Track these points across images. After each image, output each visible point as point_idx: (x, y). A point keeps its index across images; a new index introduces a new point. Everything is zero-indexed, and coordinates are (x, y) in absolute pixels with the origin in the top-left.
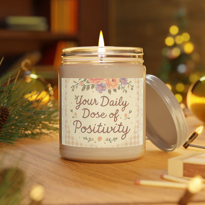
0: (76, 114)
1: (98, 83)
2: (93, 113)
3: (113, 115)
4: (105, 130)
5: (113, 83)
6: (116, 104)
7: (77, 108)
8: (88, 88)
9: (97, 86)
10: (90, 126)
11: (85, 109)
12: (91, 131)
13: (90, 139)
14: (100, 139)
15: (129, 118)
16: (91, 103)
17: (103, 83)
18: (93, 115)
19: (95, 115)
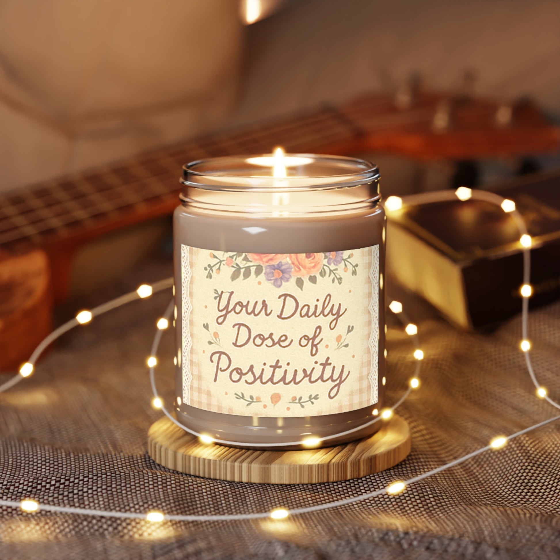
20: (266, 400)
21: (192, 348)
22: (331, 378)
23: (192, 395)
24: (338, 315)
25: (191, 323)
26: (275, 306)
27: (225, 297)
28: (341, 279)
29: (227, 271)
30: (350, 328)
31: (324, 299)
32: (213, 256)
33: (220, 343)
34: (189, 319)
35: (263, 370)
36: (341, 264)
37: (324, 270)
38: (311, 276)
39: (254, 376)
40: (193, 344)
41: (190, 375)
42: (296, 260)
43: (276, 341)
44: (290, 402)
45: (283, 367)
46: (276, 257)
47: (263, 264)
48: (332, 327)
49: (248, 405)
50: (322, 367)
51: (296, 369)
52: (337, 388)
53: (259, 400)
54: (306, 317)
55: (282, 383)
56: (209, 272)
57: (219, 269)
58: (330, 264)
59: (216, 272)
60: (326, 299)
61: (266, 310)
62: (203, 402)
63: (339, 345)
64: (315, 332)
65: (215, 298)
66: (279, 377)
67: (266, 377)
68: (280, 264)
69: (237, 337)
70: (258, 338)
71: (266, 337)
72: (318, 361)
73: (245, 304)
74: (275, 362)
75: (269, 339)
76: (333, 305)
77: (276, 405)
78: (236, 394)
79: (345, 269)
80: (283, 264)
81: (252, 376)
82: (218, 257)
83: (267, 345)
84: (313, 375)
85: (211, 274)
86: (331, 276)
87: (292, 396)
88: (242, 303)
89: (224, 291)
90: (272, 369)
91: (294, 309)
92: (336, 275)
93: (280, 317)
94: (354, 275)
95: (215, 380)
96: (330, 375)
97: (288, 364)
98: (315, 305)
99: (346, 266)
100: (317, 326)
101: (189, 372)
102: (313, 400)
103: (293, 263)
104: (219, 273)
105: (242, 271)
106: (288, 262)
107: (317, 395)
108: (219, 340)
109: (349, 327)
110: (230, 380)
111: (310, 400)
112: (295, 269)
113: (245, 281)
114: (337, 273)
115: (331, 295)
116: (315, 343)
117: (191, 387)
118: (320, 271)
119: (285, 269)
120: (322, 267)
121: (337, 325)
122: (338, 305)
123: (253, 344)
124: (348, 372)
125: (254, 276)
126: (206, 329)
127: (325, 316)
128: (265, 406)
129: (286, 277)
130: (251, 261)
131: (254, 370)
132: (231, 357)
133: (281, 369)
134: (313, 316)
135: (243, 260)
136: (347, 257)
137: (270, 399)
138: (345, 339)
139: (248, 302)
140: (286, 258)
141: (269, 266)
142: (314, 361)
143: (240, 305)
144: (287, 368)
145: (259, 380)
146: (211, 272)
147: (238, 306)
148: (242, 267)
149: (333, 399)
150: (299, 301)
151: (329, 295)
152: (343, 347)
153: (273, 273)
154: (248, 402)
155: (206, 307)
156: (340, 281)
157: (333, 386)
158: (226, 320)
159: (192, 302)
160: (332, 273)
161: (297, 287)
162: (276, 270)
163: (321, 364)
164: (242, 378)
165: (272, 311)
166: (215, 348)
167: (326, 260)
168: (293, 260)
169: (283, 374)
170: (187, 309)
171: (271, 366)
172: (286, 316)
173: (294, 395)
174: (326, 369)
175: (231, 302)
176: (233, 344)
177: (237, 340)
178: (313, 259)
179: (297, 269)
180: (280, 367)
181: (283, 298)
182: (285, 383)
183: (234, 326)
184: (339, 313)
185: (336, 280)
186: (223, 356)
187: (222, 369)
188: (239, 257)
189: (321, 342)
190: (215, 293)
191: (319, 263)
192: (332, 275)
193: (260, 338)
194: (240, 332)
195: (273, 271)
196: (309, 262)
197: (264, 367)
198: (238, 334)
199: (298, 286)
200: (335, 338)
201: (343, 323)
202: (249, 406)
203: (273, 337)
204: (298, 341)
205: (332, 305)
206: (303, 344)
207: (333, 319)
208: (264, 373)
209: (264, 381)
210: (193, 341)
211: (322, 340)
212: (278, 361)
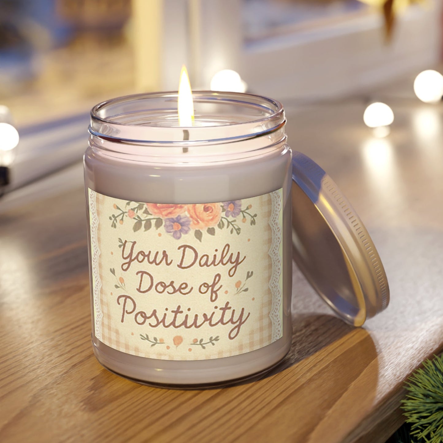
0: (121, 280)
1: (170, 216)
2: (161, 283)
3: (208, 287)
4: (190, 322)
5: (206, 216)
6: (213, 262)
7: (125, 267)
8: (148, 226)
9: (168, 223)
10: (155, 312)
11: (143, 273)
12: (158, 323)
13: (155, 339)
14: (178, 340)
15: (246, 290)
16: (155, 261)
17: (182, 215)
18: (160, 288)
19: (165, 287)
20: (169, 341)
21: (101, 289)
22: (231, 320)
23: (103, 330)
24: (237, 262)
25: (100, 266)
26: (175, 256)
27: (129, 246)
28: (239, 229)
29: (130, 222)
30: (250, 274)
31: (223, 249)
32: (116, 207)
33: (125, 288)
34: (98, 262)
35: (165, 314)
36: (239, 216)
37: (222, 222)
38: (209, 229)
39: (157, 320)
40: (102, 286)
41: (101, 312)
42: (194, 213)
43: (177, 288)
44: (192, 344)
45: (184, 312)
46: (174, 211)
47: (163, 217)
48: (231, 274)
49: (152, 345)
50: (222, 311)
51: (196, 314)
52: (237, 329)
53: (162, 342)
54: (205, 266)
55: (183, 326)
56: (113, 222)
57: (122, 219)
58: (228, 216)
59: (120, 223)
60: (225, 248)
61: (166, 260)
62: (112, 338)
63: (238, 290)
64: (215, 280)
65: (120, 246)
66: (181, 322)
67: (168, 321)
68: (179, 218)
69: (141, 283)
70: (159, 286)
71: (167, 285)
72: (218, 306)
73: (147, 253)
74: (177, 307)
75: (170, 287)
76: (232, 254)
77: (178, 347)
78: (141, 335)
79: (243, 220)
80: (182, 217)
81: (155, 320)
82: (121, 209)
83: (168, 292)
84: (213, 319)
85: (115, 224)
86: (229, 227)
87: (193, 339)
88: (144, 253)
89: (127, 240)
90: (174, 314)
91: (193, 259)
92: (234, 226)
93: (180, 266)
94: (253, 225)
95: (122, 321)
96: (230, 317)
97: (189, 310)
98: (214, 255)
99: (244, 217)
100: (216, 274)
101: (100, 310)
102: (214, 342)
103: (191, 217)
104: (122, 224)
105: (143, 223)
106: (186, 216)
107: (218, 337)
108: (124, 284)
109: (248, 272)
110: (135, 322)
111: (211, 342)
112: (193, 222)
113: (146, 232)
114: (235, 225)
115: (230, 244)
116: (215, 289)
117: (102, 324)
118: (218, 223)
119: (183, 222)
120: (220, 220)
121: (236, 272)
122: (237, 254)
123: (155, 291)
124: (248, 314)
125: (155, 228)
126: (113, 273)
127: (224, 265)
128: (168, 348)
129: (185, 230)
130: (151, 215)
131: (157, 314)
132: (135, 302)
133: (183, 314)
134: (213, 265)
135: (144, 213)
136: (245, 209)
137: (172, 341)
138: (244, 285)
139: (150, 252)
140: (185, 211)
141: (169, 219)
142: (214, 306)
143: (142, 255)
144: (188, 313)
145: (162, 324)
146: (115, 222)
147: (140, 255)
148: (143, 219)
149: (233, 340)
150: (198, 252)
151: (228, 245)
152: (243, 292)
153: (172, 226)
154: (152, 343)
155: (112, 253)
156: (238, 232)
157: (233, 327)
158: (130, 267)
159: (100, 247)
160: (230, 224)
161: (195, 239)
162: (175, 223)
163: (221, 309)
164: (146, 321)
165: (172, 261)
166: (121, 292)
167: (224, 213)
168: (191, 214)
169: (184, 319)
170: (96, 252)
171: (173, 312)
172: (186, 266)
173: (196, 338)
174: (226, 313)
175: (134, 251)
176: (137, 289)
177: (140, 286)
178: (211, 212)
179: (196, 222)
180: (182, 312)
181: (183, 249)
182: (187, 327)
183: (137, 274)
184: (238, 261)
185: (234, 231)
186: (128, 300)
187: (128, 311)
188: (140, 210)
189: (221, 289)
190: (119, 241)
191: (217, 216)
192: (231, 226)
193: (162, 286)
194: (143, 279)
195: (173, 224)
196: (207, 215)
197: (166, 312)
198: (141, 281)
199: (197, 237)
200: (235, 284)
201: (242, 270)
202: (153, 347)
203: (174, 285)
204: (198, 289)
205: (230, 254)
206: (202, 291)
207: (232, 267)
208: (167, 317)
209: (166, 325)
210: (102, 282)
211: (221, 286)
212: (179, 307)
